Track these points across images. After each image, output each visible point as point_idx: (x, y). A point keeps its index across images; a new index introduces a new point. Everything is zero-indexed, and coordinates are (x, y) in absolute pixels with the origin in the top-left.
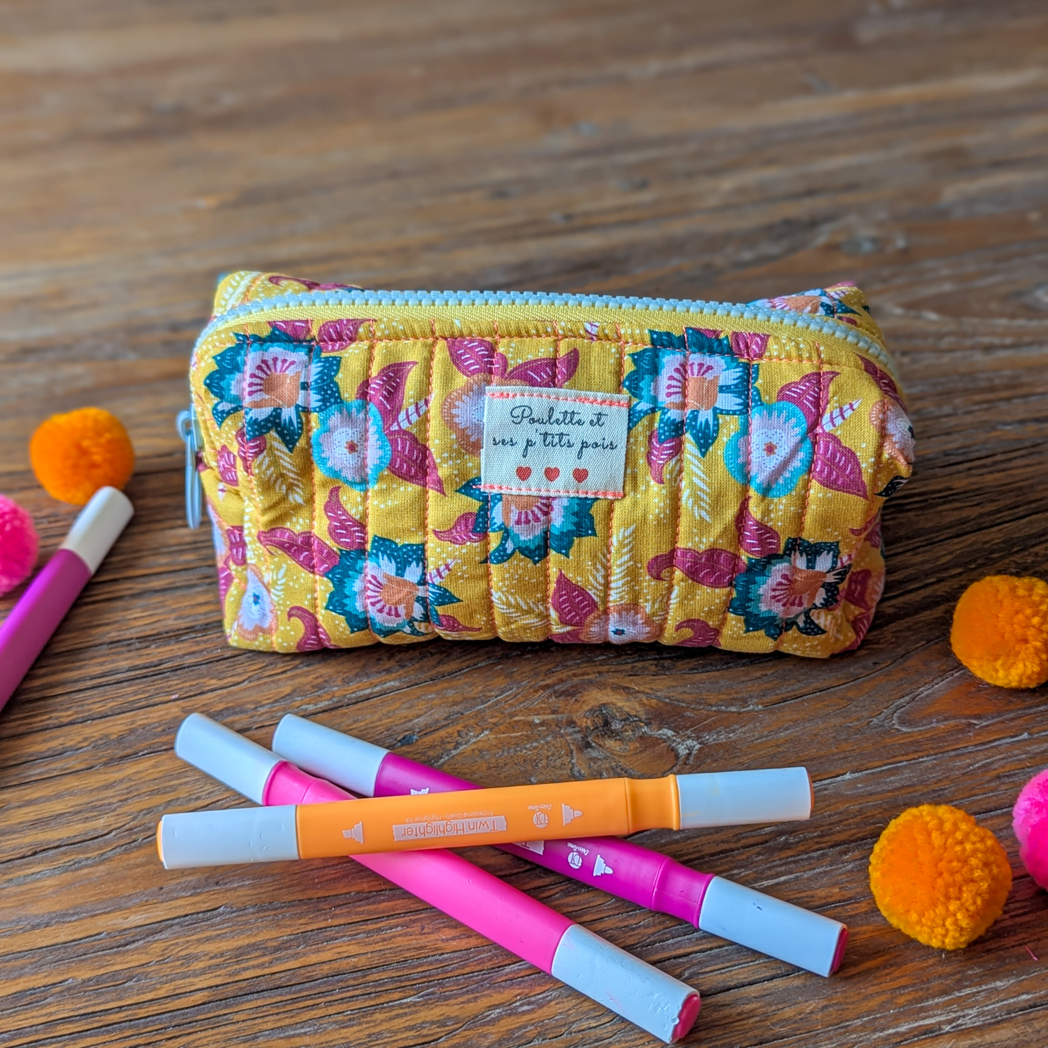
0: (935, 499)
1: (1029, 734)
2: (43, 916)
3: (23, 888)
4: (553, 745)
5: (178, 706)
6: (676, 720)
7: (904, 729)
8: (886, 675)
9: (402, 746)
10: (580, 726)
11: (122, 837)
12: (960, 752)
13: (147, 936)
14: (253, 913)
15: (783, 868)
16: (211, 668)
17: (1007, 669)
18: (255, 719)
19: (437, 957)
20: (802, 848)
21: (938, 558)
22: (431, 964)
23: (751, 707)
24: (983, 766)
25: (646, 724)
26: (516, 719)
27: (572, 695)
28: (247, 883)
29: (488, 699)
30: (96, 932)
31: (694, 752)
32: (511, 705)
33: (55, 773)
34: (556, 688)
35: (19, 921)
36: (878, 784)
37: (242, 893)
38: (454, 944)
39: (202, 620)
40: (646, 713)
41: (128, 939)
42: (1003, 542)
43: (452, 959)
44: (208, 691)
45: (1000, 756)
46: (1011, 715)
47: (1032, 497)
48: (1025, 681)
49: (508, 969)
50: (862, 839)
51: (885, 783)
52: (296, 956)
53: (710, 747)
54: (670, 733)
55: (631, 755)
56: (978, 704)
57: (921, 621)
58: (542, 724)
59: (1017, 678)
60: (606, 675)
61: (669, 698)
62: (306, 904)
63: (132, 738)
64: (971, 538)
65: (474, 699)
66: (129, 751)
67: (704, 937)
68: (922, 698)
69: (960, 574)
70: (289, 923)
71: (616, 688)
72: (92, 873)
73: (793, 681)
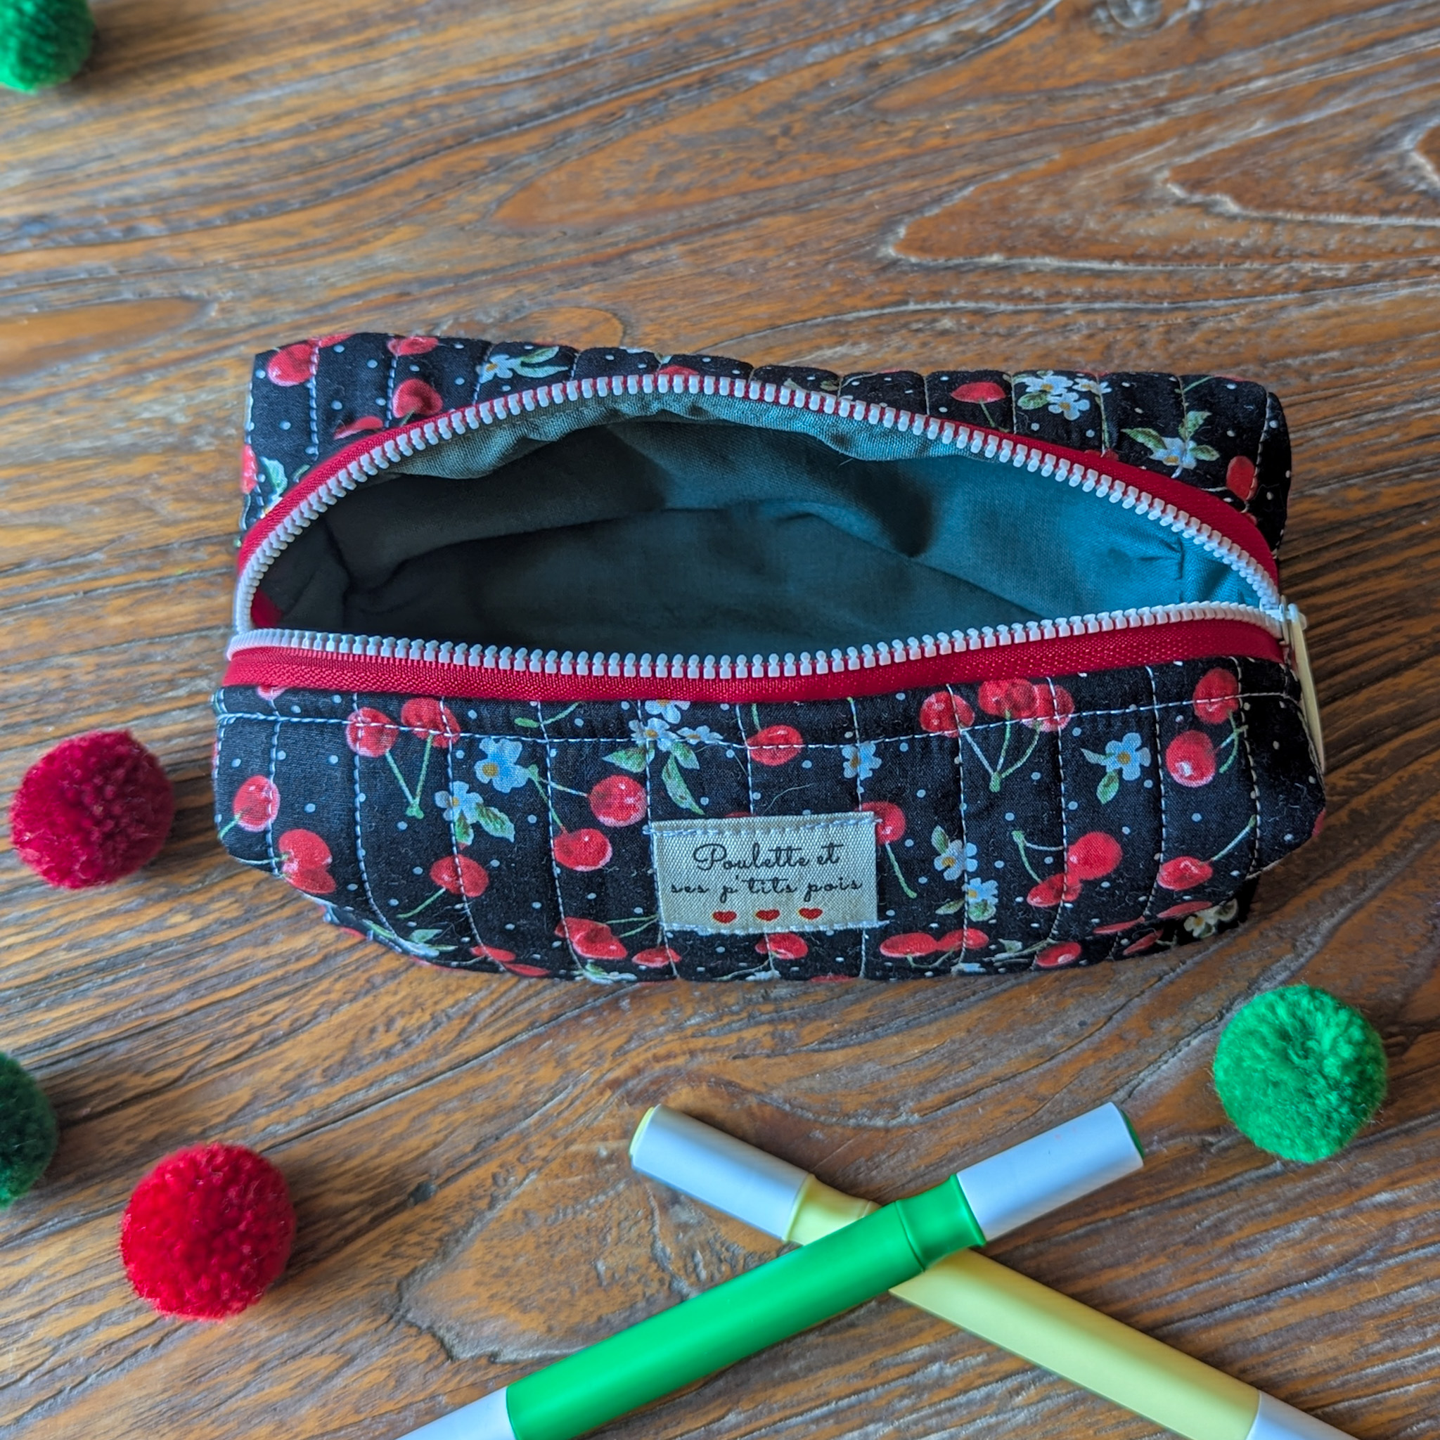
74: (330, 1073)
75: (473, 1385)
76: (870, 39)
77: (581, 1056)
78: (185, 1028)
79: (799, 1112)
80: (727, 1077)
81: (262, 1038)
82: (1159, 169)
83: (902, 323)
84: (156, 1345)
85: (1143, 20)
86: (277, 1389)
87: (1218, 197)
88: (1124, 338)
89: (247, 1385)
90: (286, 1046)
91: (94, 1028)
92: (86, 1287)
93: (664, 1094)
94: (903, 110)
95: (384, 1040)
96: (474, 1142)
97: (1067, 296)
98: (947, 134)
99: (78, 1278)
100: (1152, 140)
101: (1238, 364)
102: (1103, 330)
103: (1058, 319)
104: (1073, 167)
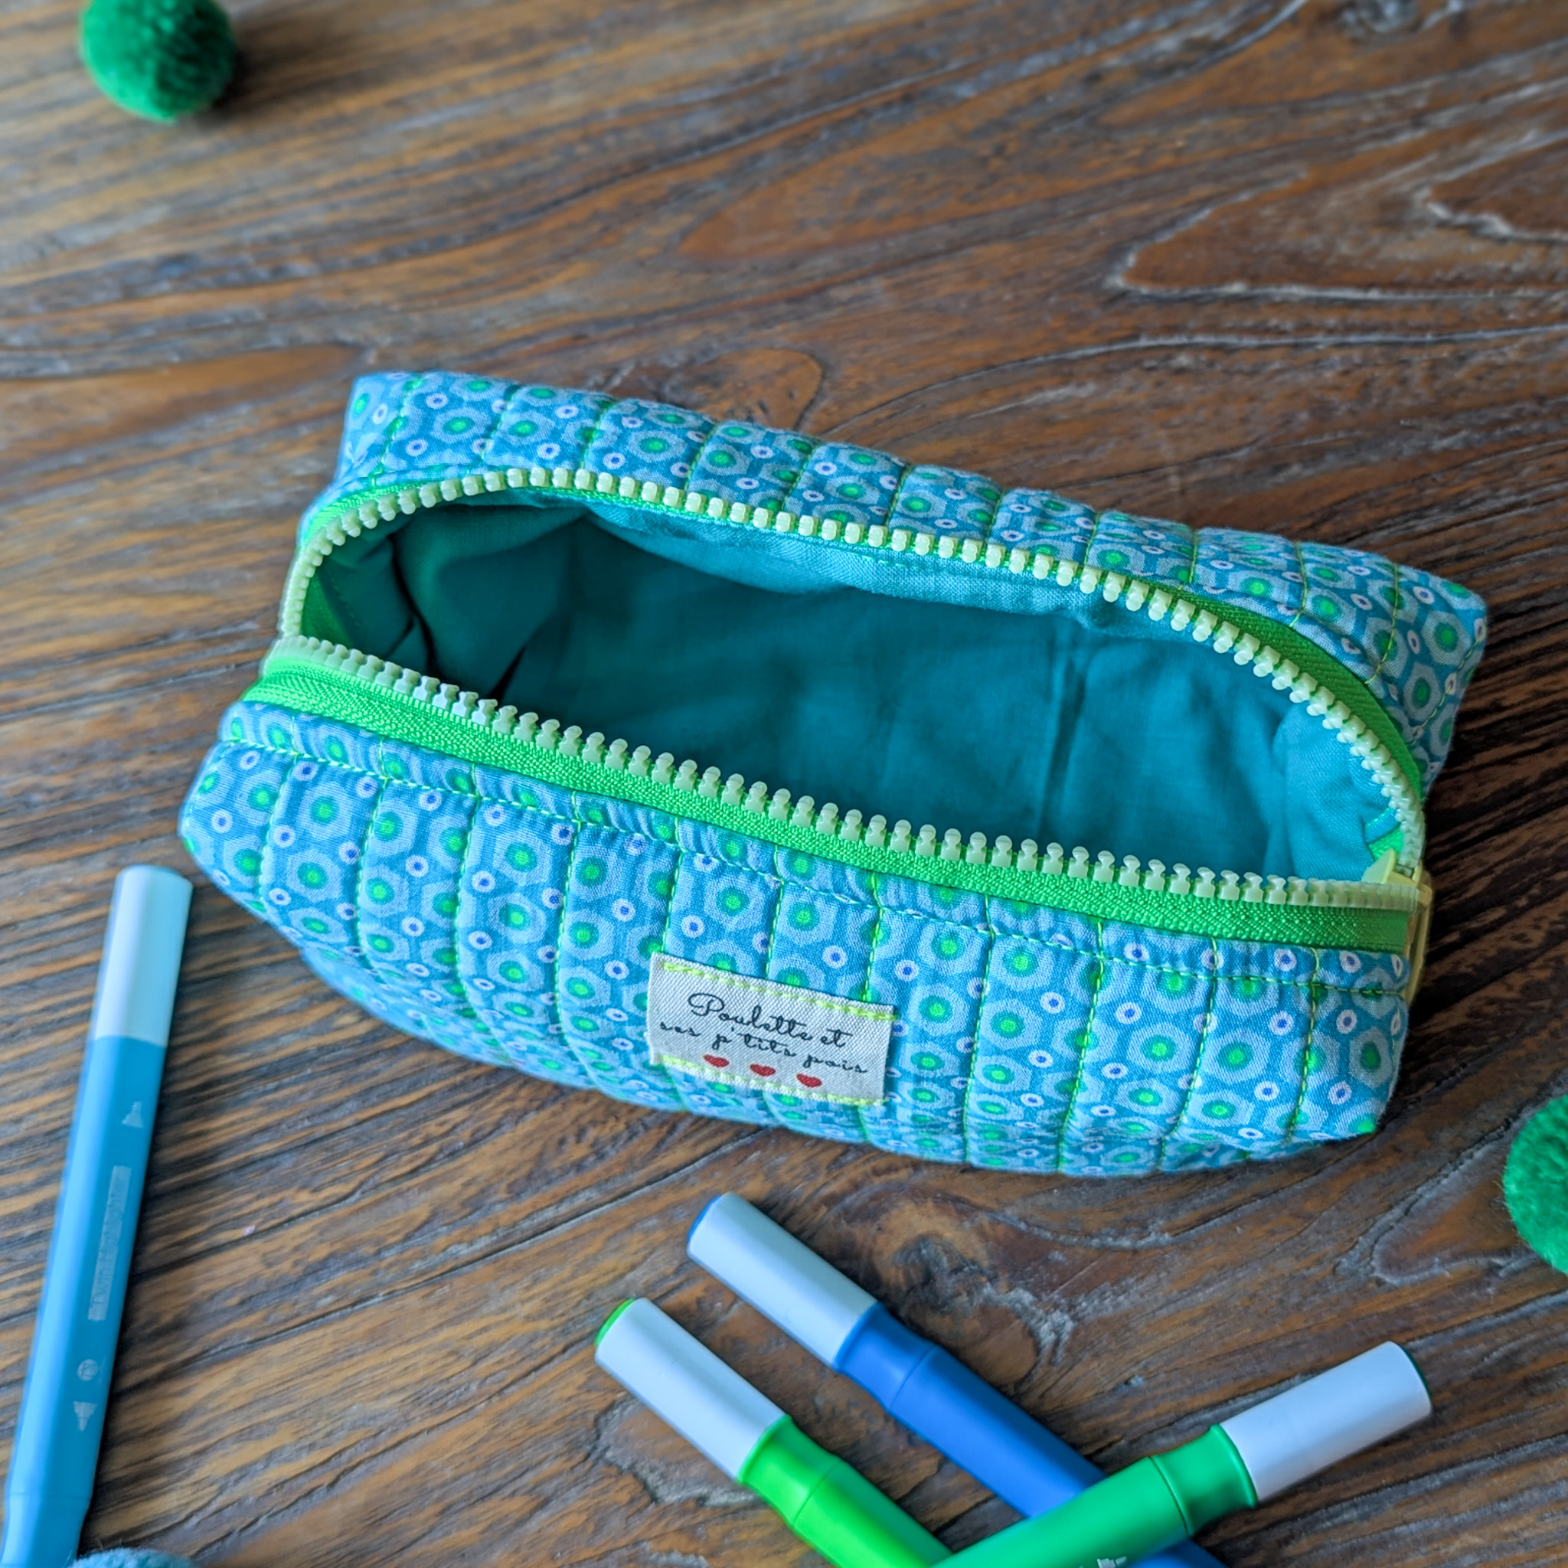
6: (1036, 1270)
7: (1389, 1280)
16: (298, 1162)
18: (379, 1277)
23: (1152, 1238)
24: (1506, 1356)
25: (990, 1280)
27: (874, 1216)
31: (1065, 1337)
34: (847, 1201)
40: (991, 1255)
44: (299, 1217)
45: (1531, 1337)
53: (1087, 1327)
54: (1027, 1297)
61: (1024, 1220)
64: (1523, 835)
68: (1419, 1210)
71: (943, 1200)
74: (516, 1189)
75: (680, 1530)
76: (1090, 48)
77: (793, 1169)
78: (355, 1139)
79: (1036, 1231)
80: (955, 1193)
81: (441, 1150)
82: (1419, 187)
83: (1133, 360)
84: (332, 1484)
85: (1396, 23)
86: (465, 1533)
87: (1485, 217)
88: (1383, 374)
89: (431, 1530)
90: (467, 1158)
91: (256, 1140)
92: (255, 1420)
93: (885, 1211)
94: (1131, 126)
95: (576, 1152)
96: (676, 1263)
97: (1318, 329)
98: (1179, 152)
99: (246, 1412)
100: (1409, 155)
101: (1511, 402)
102: (1359, 366)
103: (1308, 354)
104: (1321, 187)
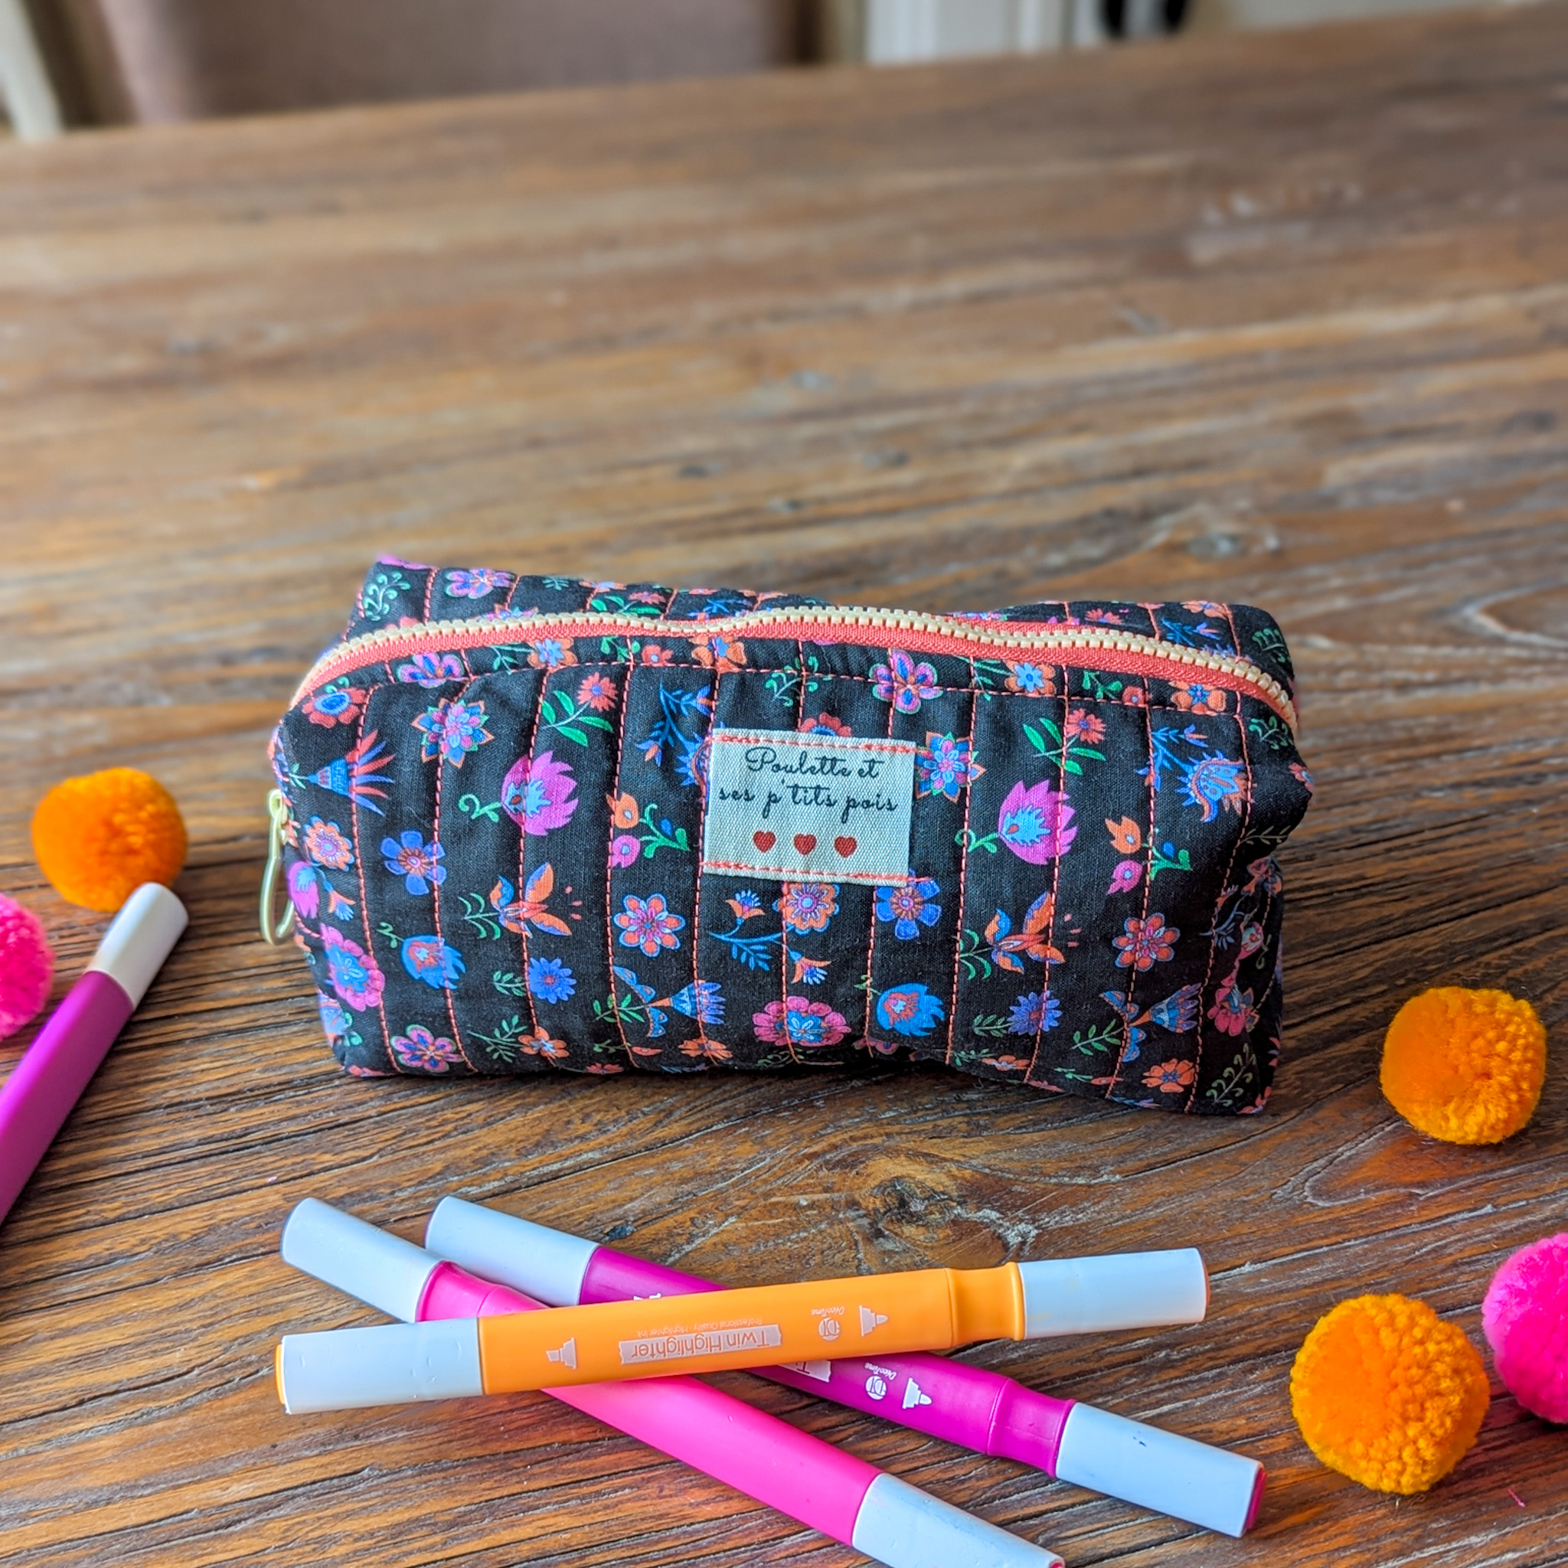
0: (1340, 892)
1: (1494, 1206)
2: (101, 1489)
3: (69, 1451)
4: (830, 1235)
5: (277, 1192)
6: (1001, 1197)
7: (1321, 1204)
8: (1291, 1131)
9: (612, 1240)
10: (866, 1208)
11: (210, 1377)
12: (1399, 1232)
13: (259, 1512)
14: (413, 1476)
15: (1166, 1394)
16: (321, 1138)
17: (1462, 1117)
18: (392, 1208)
19: (685, 1528)
20: (1190, 1367)
21: (1352, 972)
22: (677, 1537)
23: (1105, 1177)
24: (1434, 1250)
25: (959, 1204)
26: (774, 1200)
27: (853, 1166)
28: (400, 1435)
29: (730, 1173)
30: (182, 1510)
31: (1030, 1240)
32: (765, 1181)
33: (102, 1290)
34: (828, 1157)
35: (66, 1496)
36: (1291, 1277)
37: (393, 1449)
38: (708, 1510)
39: (303, 1072)
40: (959, 1188)
41: (231, 1518)
42: (1442, 949)
43: (707, 1530)
44: (320, 1171)
45: (1457, 1237)
46: (1467, 1182)
47: (1477, 886)
48: (1486, 1132)
49: (787, 1542)
50: (1276, 1351)
51: (1300, 1276)
52: (480, 1533)
53: (1051, 1233)
54: (994, 1215)
55: (942, 1246)
56: (1420, 1168)
57: (1334, 1058)
58: (812, 1206)
59: (1475, 1129)
60: (898, 1139)
61: (989, 1167)
62: (489, 1461)
63: (211, 1238)
64: (1396, 944)
65: (711, 1174)
66: (209, 1256)
67: (1062, 1490)
68: (1342, 1162)
69: (1383, 993)
70: (466, 1488)
71: (914, 1155)
72: (169, 1428)
73: (1161, 1140)
74: (524, 1151)
77: (778, 1138)
78: (377, 1123)
79: (999, 1174)
90: (480, 1133)
92: (263, 1303)
93: (863, 1162)
96: (671, 1197)
99: (254, 1298)
